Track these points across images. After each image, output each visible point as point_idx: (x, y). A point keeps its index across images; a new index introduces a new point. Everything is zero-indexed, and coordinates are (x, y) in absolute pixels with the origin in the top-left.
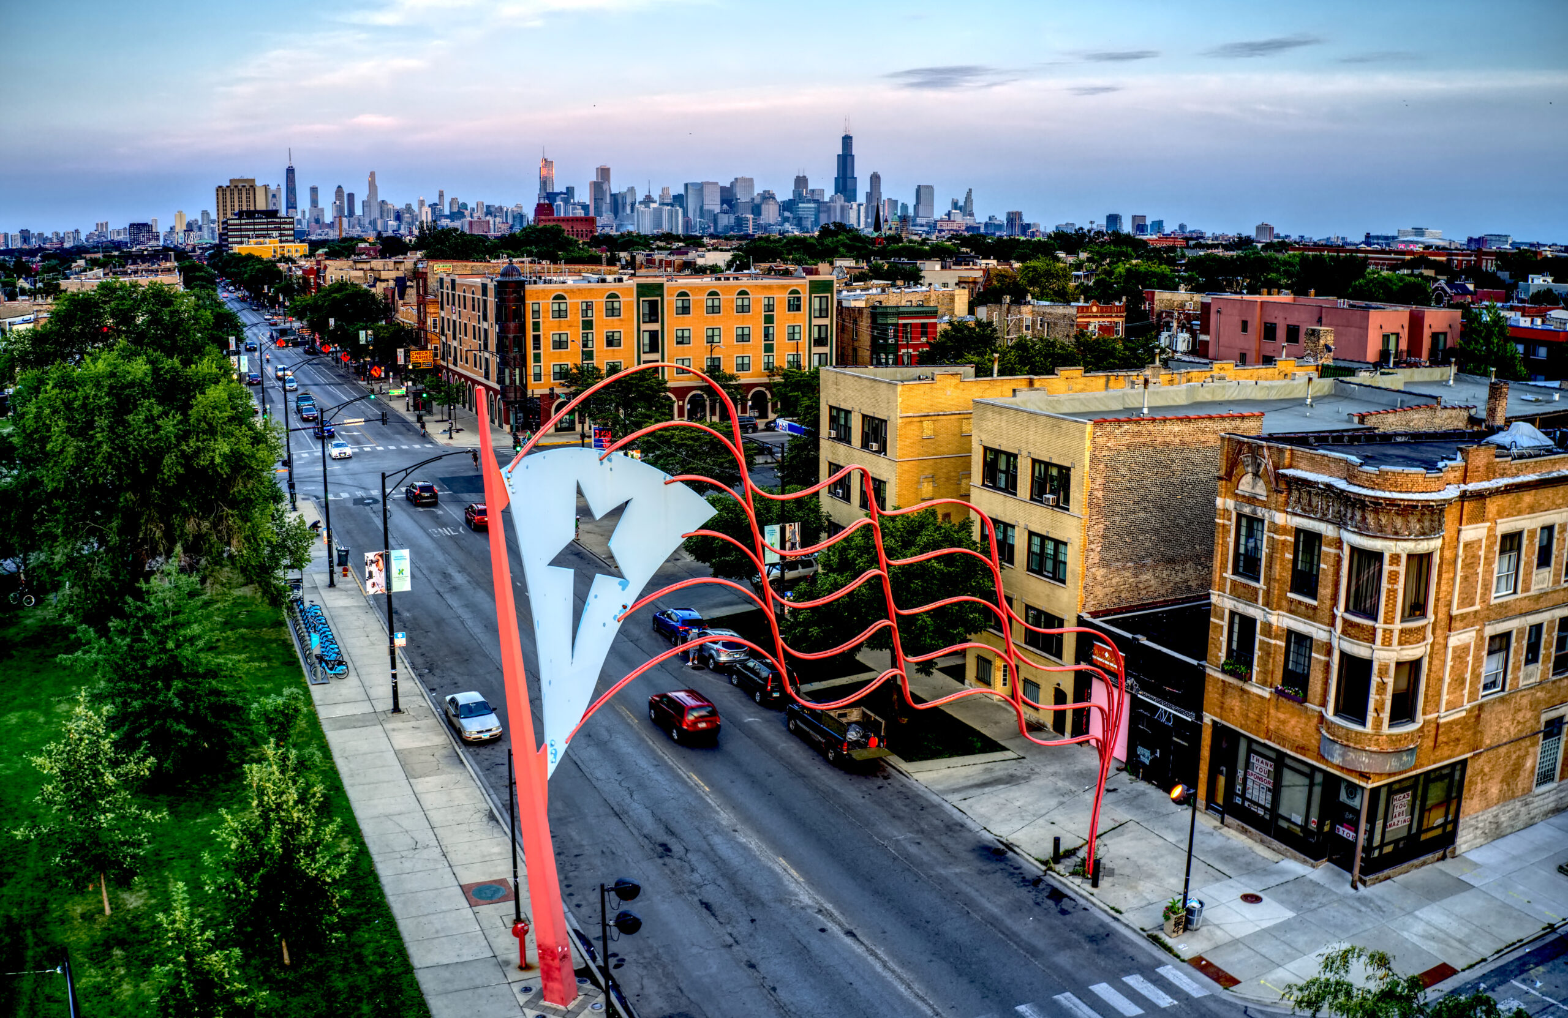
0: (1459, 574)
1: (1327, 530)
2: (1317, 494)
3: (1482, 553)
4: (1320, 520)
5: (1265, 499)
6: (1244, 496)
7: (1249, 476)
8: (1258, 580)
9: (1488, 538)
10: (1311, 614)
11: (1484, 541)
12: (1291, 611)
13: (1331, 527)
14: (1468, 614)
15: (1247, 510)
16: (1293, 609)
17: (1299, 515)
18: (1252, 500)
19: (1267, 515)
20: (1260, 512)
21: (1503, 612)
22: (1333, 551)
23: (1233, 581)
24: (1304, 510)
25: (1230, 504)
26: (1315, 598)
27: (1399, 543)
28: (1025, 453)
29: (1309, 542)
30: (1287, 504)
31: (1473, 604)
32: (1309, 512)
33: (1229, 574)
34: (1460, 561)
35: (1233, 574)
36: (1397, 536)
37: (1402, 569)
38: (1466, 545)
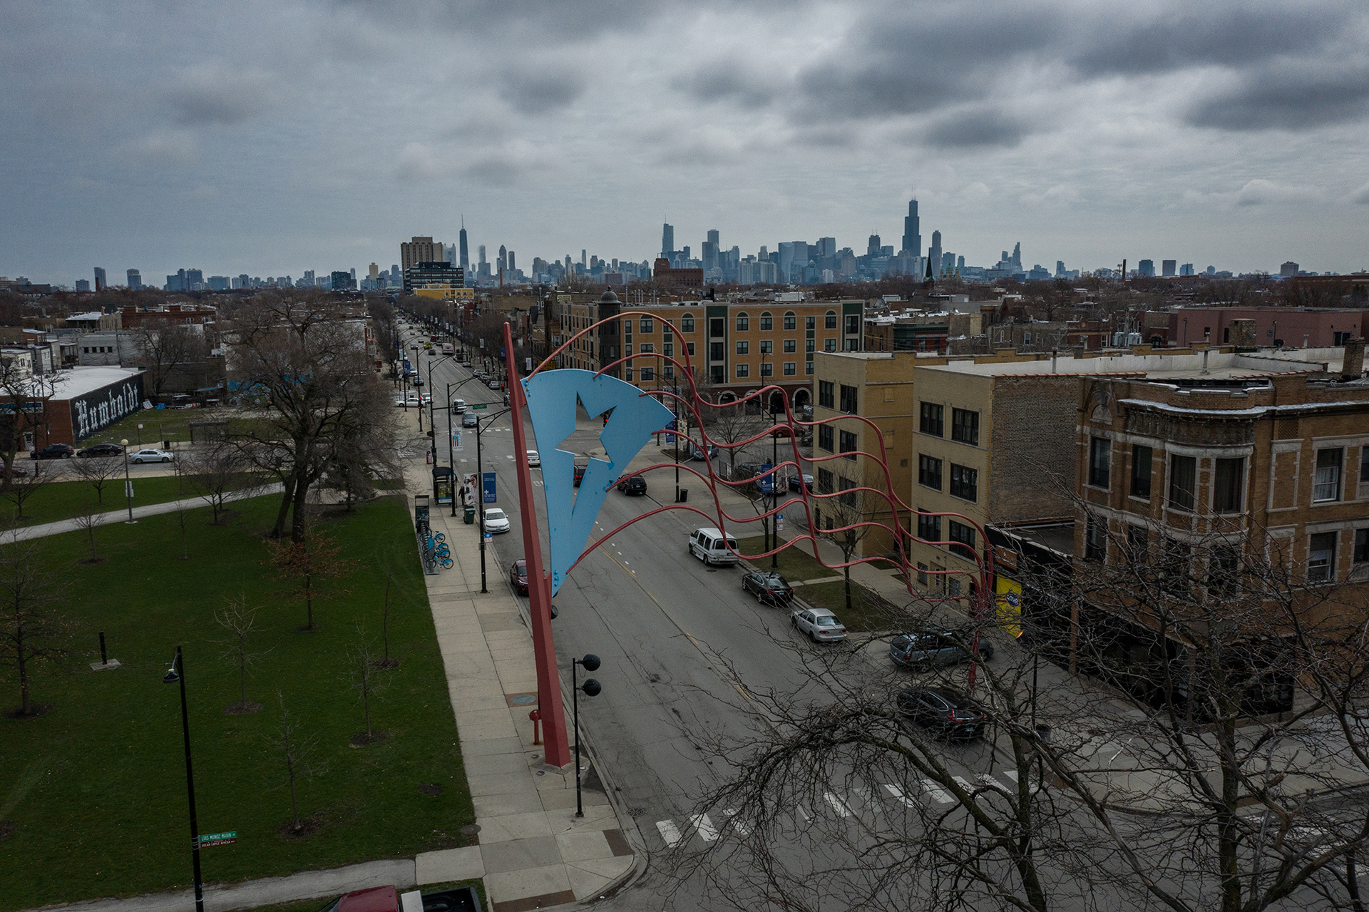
0: (1273, 479)
1: (1154, 443)
2: (1148, 416)
3: (1297, 463)
4: (1150, 437)
5: (1110, 423)
6: (1096, 423)
7: (1100, 408)
8: (1107, 487)
9: (1302, 452)
10: (1145, 511)
11: (1299, 453)
12: (1131, 510)
13: (1158, 441)
14: (1286, 512)
15: (1098, 434)
16: (1134, 508)
17: (1135, 434)
18: (1102, 425)
19: (1112, 436)
20: (1109, 434)
21: (1324, 514)
22: (1159, 460)
23: (1089, 490)
24: (1139, 430)
25: (1087, 429)
26: (1148, 498)
27: (1208, 450)
28: (948, 404)
29: (1142, 454)
30: (1126, 426)
31: (1291, 505)
32: (1143, 432)
33: (1086, 485)
34: (1273, 468)
35: (1090, 484)
36: (1207, 444)
37: (1212, 471)
38: (1278, 456)
